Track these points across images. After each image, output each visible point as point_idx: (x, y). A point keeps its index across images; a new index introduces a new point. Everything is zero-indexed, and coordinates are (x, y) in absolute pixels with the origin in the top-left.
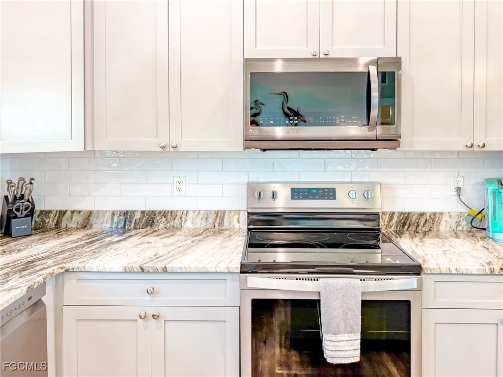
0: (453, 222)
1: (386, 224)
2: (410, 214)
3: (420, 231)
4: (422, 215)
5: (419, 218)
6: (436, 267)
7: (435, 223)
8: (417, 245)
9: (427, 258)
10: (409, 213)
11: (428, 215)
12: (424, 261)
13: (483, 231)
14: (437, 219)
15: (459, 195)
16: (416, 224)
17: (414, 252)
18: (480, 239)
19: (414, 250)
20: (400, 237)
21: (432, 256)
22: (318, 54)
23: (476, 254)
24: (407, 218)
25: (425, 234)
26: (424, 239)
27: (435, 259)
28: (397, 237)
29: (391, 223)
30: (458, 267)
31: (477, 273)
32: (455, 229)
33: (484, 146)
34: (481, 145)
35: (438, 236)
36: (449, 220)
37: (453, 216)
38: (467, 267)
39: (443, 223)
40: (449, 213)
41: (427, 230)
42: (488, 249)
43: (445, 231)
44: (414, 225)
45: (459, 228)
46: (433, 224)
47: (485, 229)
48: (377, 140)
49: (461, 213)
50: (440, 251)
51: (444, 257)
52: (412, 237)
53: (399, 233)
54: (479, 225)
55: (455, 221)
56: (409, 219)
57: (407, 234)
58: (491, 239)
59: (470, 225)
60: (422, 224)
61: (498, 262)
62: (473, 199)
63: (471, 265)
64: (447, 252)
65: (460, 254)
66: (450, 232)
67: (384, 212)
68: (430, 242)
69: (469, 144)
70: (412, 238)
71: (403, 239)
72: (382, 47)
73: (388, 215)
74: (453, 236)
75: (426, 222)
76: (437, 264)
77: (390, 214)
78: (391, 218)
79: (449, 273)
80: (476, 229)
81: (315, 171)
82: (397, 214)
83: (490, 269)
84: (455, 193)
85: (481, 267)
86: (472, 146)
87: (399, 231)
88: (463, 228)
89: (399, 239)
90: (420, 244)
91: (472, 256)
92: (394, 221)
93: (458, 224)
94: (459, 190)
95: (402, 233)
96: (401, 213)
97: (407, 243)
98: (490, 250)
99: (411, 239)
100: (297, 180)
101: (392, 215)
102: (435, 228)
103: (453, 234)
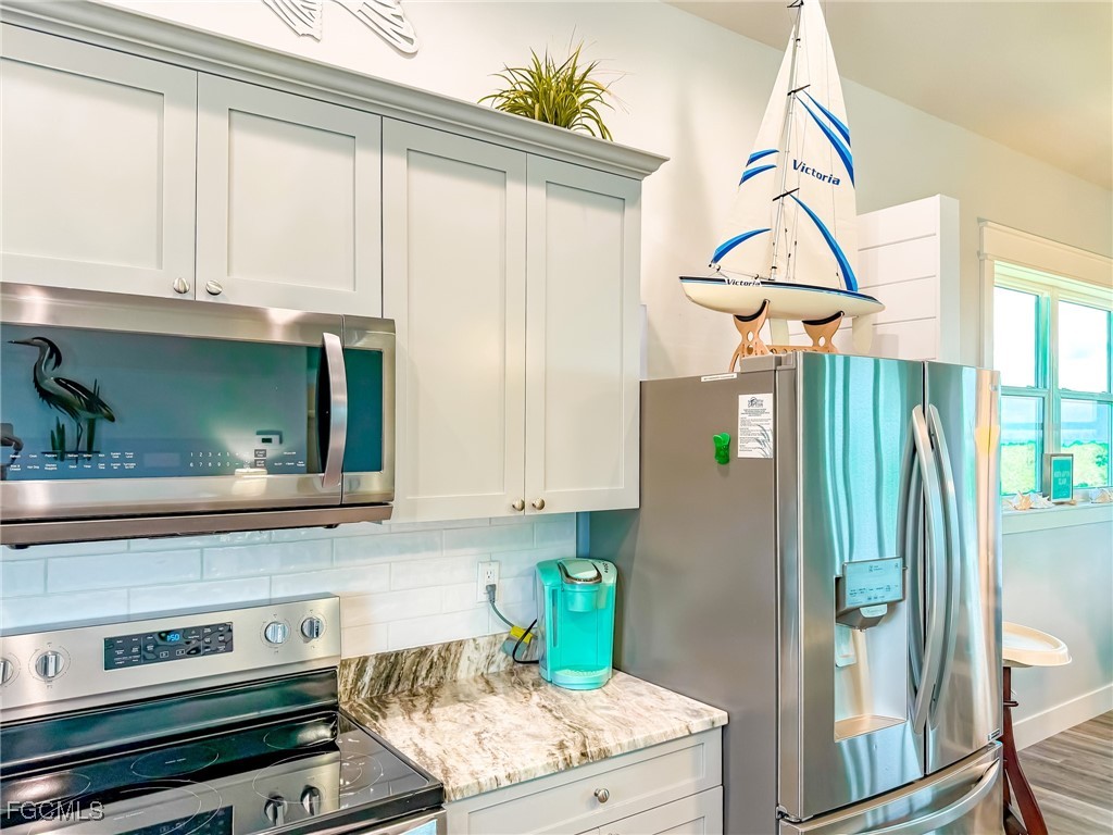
0: (479, 658)
1: (349, 687)
2: (399, 657)
3: (421, 691)
4: (423, 653)
5: (418, 663)
6: (471, 781)
7: (449, 665)
8: (422, 731)
9: (450, 762)
10: (397, 654)
11: (436, 651)
12: (446, 772)
13: (534, 668)
14: (453, 656)
15: (492, 601)
16: (412, 676)
17: (420, 752)
18: (532, 689)
19: (420, 746)
20: (384, 717)
21: (458, 755)
22: (192, 291)
23: (533, 729)
24: (394, 665)
25: (432, 694)
26: (434, 711)
27: (465, 761)
28: (376, 718)
29: (359, 683)
30: (511, 772)
31: (544, 774)
32: (485, 672)
33: (542, 506)
34: (538, 504)
35: (456, 698)
36: (475, 656)
37: (481, 645)
38: (527, 767)
39: (464, 663)
40: (474, 640)
41: (433, 686)
42: (551, 711)
43: (467, 681)
44: (408, 680)
45: (493, 669)
46: (445, 668)
47: (536, 662)
48: (342, 506)
49: (495, 635)
50: (468, 738)
51: (480, 750)
52: (409, 710)
53: (379, 704)
54: (526, 656)
55: (484, 654)
56: (398, 667)
57: (395, 707)
58: (549, 685)
59: (510, 658)
60: (424, 673)
61: (573, 739)
62: (517, 604)
63: (532, 760)
64: (483, 736)
65: (506, 737)
66: (475, 681)
67: (346, 660)
68: (445, 717)
69: (518, 504)
70: (409, 712)
71: (390, 720)
72: (350, 290)
73: (353, 667)
74: (484, 691)
75: (431, 667)
76: (472, 774)
77: (358, 664)
78: (360, 672)
79: (495, 787)
80: (521, 665)
81: (175, 583)
82: (374, 661)
83: (566, 759)
84: (484, 597)
85: (551, 760)
86: (523, 508)
87: (379, 698)
88: (499, 666)
89: (381, 721)
90: (427, 725)
91: (528, 735)
92: (367, 679)
93: (490, 660)
94: (492, 589)
95: (385, 704)
96: (381, 658)
97: (401, 731)
98: (554, 713)
99: (407, 717)
100: (122, 611)
101: (362, 666)
102: (448, 677)
103: (482, 685)
